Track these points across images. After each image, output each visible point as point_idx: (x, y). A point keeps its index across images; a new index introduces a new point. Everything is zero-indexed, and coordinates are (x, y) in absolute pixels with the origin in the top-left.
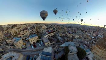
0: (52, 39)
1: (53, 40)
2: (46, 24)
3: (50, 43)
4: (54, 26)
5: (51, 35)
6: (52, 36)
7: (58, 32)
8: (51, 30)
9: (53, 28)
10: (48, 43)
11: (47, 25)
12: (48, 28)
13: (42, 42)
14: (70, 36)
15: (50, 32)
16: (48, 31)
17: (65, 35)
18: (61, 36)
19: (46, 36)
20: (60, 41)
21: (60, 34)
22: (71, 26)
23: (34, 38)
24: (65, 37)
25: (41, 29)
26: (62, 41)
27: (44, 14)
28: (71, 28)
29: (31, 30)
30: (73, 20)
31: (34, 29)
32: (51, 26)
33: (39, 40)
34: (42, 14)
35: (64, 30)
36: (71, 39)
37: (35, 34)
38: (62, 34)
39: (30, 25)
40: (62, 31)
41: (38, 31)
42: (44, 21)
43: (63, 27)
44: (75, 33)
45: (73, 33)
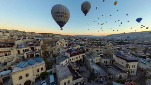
0: (78, 68)
1: (80, 73)
2: (66, 36)
3: (71, 81)
4: (83, 40)
6: (77, 62)
7: (91, 53)
8: (76, 48)
9: (81, 45)
10: (66, 80)
11: (69, 38)
12: (70, 45)
13: (52, 79)
15: (73, 52)
16: (69, 51)
17: (108, 63)
18: (98, 64)
19: (65, 61)
20: (96, 77)
21: (96, 58)
22: (126, 40)
23: (33, 67)
24: (110, 68)
25: (55, 45)
26: (102, 79)
27: (60, 14)
28: (128, 43)
29: (27, 48)
30: (139, 20)
31: (36, 45)
32: (77, 40)
33: (46, 72)
34: (56, 14)
35: (107, 48)
36: (137, 77)
37: (37, 58)
38: (100, 58)
39: (26, 35)
40: (100, 52)
41: (46, 51)
42: (62, 29)
43: (102, 43)
44: (148, 59)
45: (141, 59)
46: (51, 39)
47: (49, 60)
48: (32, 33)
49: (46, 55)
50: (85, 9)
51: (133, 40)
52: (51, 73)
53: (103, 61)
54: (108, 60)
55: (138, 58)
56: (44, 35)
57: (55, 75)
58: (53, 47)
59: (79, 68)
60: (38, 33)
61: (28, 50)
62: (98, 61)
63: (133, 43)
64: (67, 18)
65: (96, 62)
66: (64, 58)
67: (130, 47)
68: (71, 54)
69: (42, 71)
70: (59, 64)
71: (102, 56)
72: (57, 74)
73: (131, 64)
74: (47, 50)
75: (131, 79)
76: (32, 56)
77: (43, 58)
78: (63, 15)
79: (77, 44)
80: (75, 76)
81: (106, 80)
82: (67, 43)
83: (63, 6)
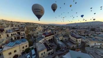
0: (50, 44)
1: (51, 46)
2: (42, 25)
3: (46, 52)
4: (53, 27)
5: (48, 38)
6: (49, 40)
7: (58, 35)
8: (48, 32)
9: (51, 30)
10: (43, 52)
11: (44, 26)
12: (45, 30)
13: (33, 52)
14: (77, 41)
15: (47, 34)
16: (44, 34)
17: (67, 40)
18: (61, 41)
19: (42, 40)
20: (60, 48)
21: (60, 37)
22: (76, 27)
23: (19, 46)
24: (68, 42)
25: (35, 30)
26: (63, 49)
27: (38, 10)
28: (77, 29)
29: (14, 33)
30: (82, 16)
31: (21, 31)
32: (49, 27)
33: (29, 48)
34: (35, 10)
35: (66, 32)
36: (81, 46)
37: (22, 39)
39: (13, 23)
40: (62, 34)
41: (29, 34)
42: (39, 20)
43: (64, 29)
44: (86, 37)
45: (83, 37)
46: (32, 26)
47: (31, 40)
48: (18, 22)
49: (29, 37)
50: (54, 8)
51: (79, 27)
52: (33, 48)
53: (64, 39)
54: (67, 38)
55: (82, 36)
56: (27, 24)
57: (35, 49)
58: (33, 32)
59: (51, 44)
60: (23, 23)
61: (15, 34)
62: (61, 39)
63: (79, 29)
64: (43, 13)
65: (60, 39)
66: (41, 38)
67: (78, 31)
68: (46, 35)
69: (27, 48)
70: (38, 42)
71: (63, 36)
72: (37, 49)
73: (78, 40)
74: (30, 34)
75: (78, 47)
76: (18, 38)
77: (27, 39)
78: (40, 11)
79: (49, 29)
80: (48, 49)
81: (66, 49)
82: (43, 29)
83: (40, 5)
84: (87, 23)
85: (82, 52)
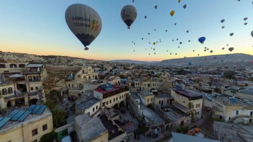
0: (117, 117)
2: (96, 62)
4: (125, 69)
6: (115, 106)
7: (139, 90)
8: (113, 82)
9: (122, 77)
11: (100, 66)
12: (102, 77)
14: (190, 105)
15: (109, 90)
16: (100, 89)
17: (165, 104)
18: (150, 107)
19: (94, 106)
20: (148, 129)
21: (147, 98)
22: (187, 68)
23: (22, 126)
24: (167, 111)
25: (73, 78)
26: (156, 130)
27: (84, 22)
28: (190, 73)
29: (7, 87)
30: (202, 40)
31: (30, 80)
32: (115, 68)
33: (53, 132)
34: (75, 21)
35: (162, 81)
36: (202, 121)
37: (33, 106)
38: (153, 96)
39: (5, 58)
40: (152, 87)
41: (55, 91)
42: (87, 49)
43: (155, 73)
44: (214, 94)
45: (206, 94)
46: (65, 67)
47: (60, 108)
48: (21, 55)
49: (54, 98)
50: (128, 17)
51: (195, 68)
52: (65, 133)
53: (157, 101)
54: (165, 99)
55: (203, 93)
56: (50, 59)
58: (68, 83)
59: (120, 117)
60: (35, 56)
61: (10, 91)
62: (150, 102)
63: (196, 73)
65: (147, 103)
66: (91, 102)
67: (192, 78)
68: (105, 93)
69: (46, 132)
70: (82, 113)
71: (155, 93)
72: (78, 134)
73: (195, 102)
74: (57, 89)
75: (196, 124)
76: (20, 103)
77: (46, 104)
78: (88, 23)
79: (116, 75)
80: (113, 131)
81: (163, 131)
82: (97, 74)
83: (89, 8)
84: (215, 57)
85: (205, 136)
